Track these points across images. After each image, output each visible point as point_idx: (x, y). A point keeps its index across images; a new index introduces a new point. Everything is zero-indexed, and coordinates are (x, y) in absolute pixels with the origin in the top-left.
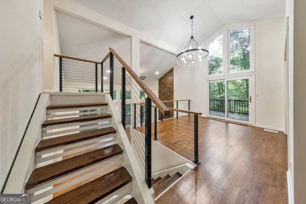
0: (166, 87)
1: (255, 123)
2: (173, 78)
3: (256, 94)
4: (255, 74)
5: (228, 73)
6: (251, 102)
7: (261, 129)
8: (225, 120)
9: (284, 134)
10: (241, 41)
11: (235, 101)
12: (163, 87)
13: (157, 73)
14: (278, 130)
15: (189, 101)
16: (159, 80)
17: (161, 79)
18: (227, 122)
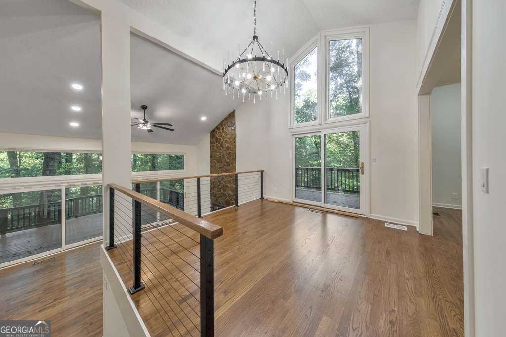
0: (223, 147)
1: (370, 213)
2: (235, 130)
3: (372, 157)
4: (370, 121)
5: (326, 120)
6: (363, 173)
7: (379, 224)
8: (320, 207)
9: (418, 232)
10: (347, 80)
11: (338, 170)
12: (218, 146)
13: (203, 119)
14: (408, 224)
15: (262, 172)
16: (211, 133)
17: (214, 131)
18: (325, 212)
